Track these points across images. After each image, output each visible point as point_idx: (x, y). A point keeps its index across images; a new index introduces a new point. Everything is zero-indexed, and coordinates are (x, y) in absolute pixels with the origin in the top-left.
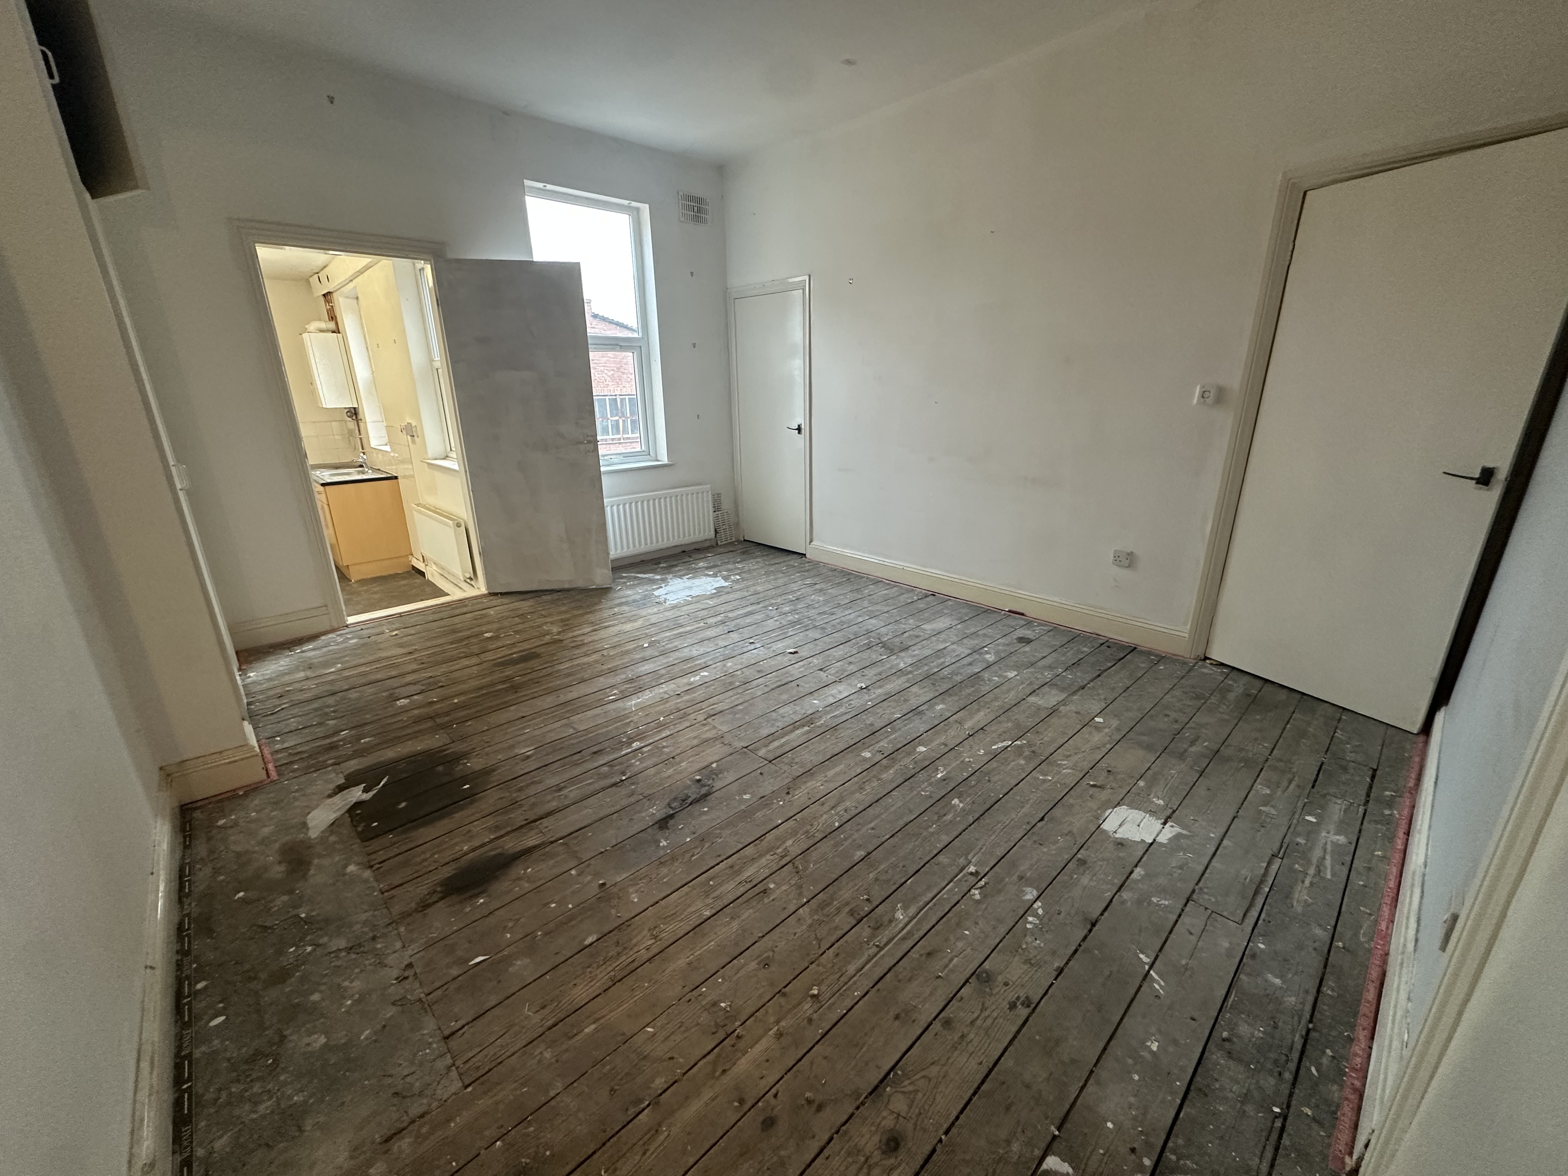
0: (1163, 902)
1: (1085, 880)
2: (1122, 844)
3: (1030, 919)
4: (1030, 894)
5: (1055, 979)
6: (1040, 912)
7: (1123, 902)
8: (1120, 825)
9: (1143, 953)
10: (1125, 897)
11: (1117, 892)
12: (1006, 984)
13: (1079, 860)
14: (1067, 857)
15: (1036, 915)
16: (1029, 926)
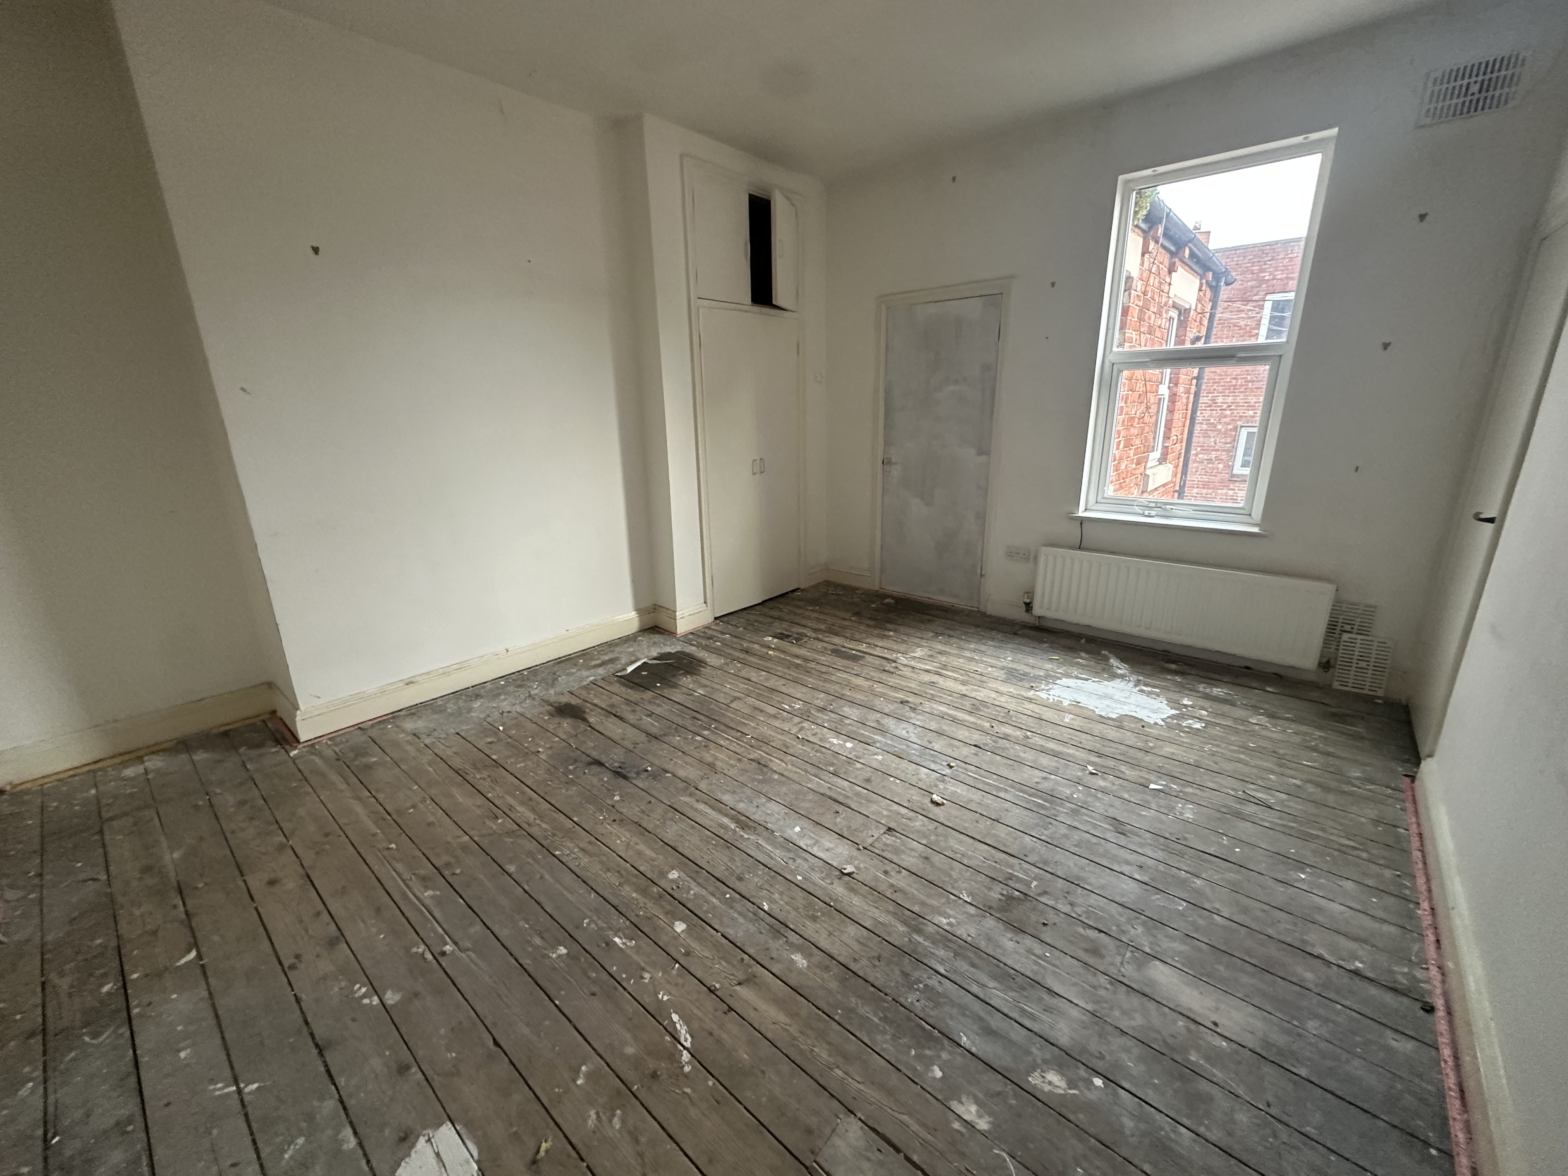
0: (290, 1152)
1: (376, 1063)
2: (403, 1139)
3: (364, 990)
4: (391, 998)
5: (295, 995)
6: (366, 1001)
7: (322, 1098)
8: (438, 1155)
9: (258, 1089)
10: (326, 1103)
11: (340, 1096)
12: (318, 956)
13: (408, 1067)
14: (420, 1053)
15: (364, 996)
16: (358, 986)
